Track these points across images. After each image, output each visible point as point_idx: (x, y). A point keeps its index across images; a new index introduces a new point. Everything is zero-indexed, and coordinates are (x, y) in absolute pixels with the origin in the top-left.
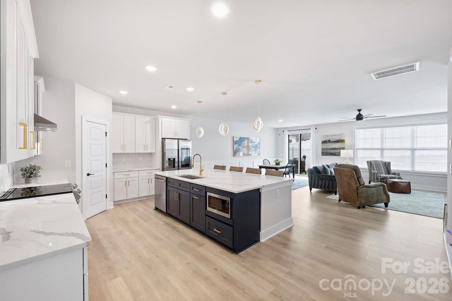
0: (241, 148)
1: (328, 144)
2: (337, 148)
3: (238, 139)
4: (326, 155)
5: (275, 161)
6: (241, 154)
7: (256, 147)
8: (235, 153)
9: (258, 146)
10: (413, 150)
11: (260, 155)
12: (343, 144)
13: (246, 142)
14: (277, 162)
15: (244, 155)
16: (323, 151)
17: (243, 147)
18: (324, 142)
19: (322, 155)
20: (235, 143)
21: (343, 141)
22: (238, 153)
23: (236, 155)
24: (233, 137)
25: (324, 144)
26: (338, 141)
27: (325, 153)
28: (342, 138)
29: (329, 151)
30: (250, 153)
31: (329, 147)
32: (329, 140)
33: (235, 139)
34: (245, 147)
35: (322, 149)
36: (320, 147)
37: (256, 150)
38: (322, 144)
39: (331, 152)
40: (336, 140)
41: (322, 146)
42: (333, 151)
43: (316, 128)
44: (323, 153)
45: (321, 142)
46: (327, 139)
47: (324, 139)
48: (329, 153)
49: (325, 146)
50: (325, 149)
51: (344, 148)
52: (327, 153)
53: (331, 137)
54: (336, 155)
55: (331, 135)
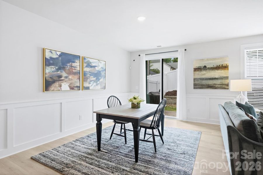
0: (64, 74)
1: (204, 72)
2: (217, 77)
3: (55, 56)
4: (200, 88)
5: (131, 100)
6: (65, 86)
7: (98, 75)
8: (48, 84)
9: (103, 73)
11: (105, 88)
12: (226, 71)
13: (77, 64)
14: (135, 102)
15: (72, 88)
16: (196, 82)
17: (70, 73)
18: (196, 70)
19: (194, 88)
20: (47, 62)
21: (225, 67)
22: (57, 84)
23: (52, 88)
24: (44, 50)
25: (197, 72)
26: (218, 68)
27: (199, 85)
28: (224, 63)
29: (205, 82)
30: (86, 85)
31: (203, 77)
32: (205, 67)
33: (48, 55)
34: (75, 74)
35: (194, 79)
36: (192, 75)
37: (98, 79)
38: (195, 72)
39: (208, 84)
40: (215, 66)
41: (194, 75)
42: (211, 82)
43: (185, 50)
44: (196, 85)
45: (193, 70)
46: (202, 65)
47: (197, 65)
48: (204, 85)
49: (198, 74)
50: (199, 79)
51: (227, 78)
52: (202, 85)
53: (207, 62)
54: (216, 88)
55: (208, 59)
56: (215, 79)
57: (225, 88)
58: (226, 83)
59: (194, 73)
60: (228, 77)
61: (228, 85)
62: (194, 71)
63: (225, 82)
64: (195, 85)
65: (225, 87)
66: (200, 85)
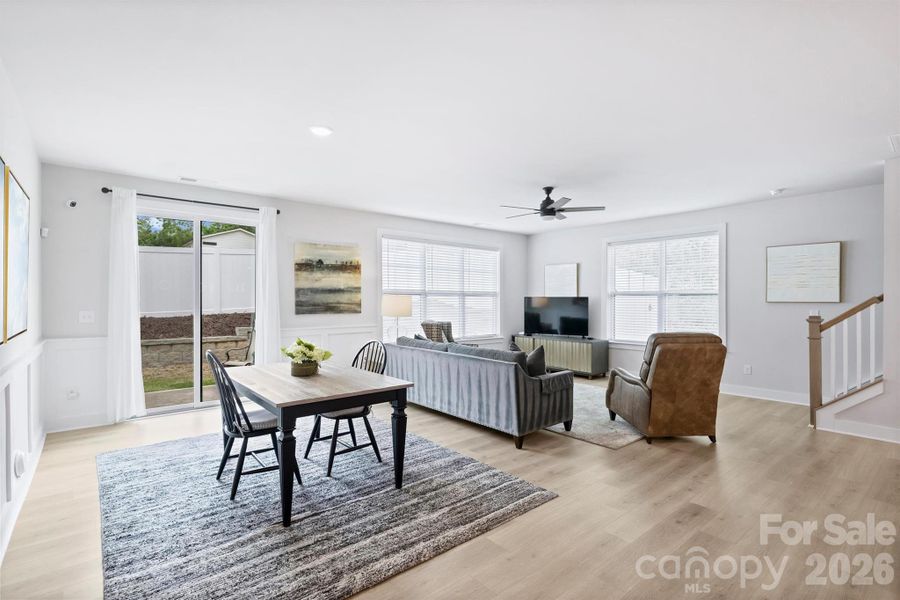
1: (318, 275)
2: (342, 287)
10: (463, 295)
11: (26, 325)
12: (357, 275)
16: (303, 299)
18: (304, 266)
19: (298, 312)
21: (354, 268)
25: (304, 274)
26: (344, 267)
28: (355, 259)
31: (317, 285)
32: (320, 262)
35: (298, 291)
36: (291, 281)
38: (299, 273)
39: (325, 301)
40: (339, 263)
41: (297, 280)
42: (332, 299)
43: (278, 212)
44: (301, 306)
45: (293, 267)
46: (314, 256)
47: (303, 257)
48: (318, 305)
49: (307, 279)
50: (308, 289)
51: (358, 290)
52: (314, 305)
53: (323, 252)
54: (340, 311)
55: (325, 245)
56: (339, 291)
57: (356, 312)
58: (357, 300)
59: (296, 275)
60: (360, 288)
61: (359, 305)
62: (297, 270)
63: (354, 297)
64: (299, 304)
65: (355, 309)
66: (310, 305)
